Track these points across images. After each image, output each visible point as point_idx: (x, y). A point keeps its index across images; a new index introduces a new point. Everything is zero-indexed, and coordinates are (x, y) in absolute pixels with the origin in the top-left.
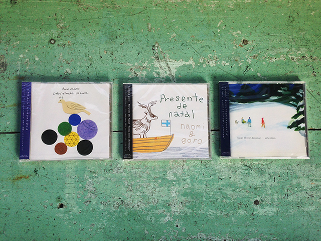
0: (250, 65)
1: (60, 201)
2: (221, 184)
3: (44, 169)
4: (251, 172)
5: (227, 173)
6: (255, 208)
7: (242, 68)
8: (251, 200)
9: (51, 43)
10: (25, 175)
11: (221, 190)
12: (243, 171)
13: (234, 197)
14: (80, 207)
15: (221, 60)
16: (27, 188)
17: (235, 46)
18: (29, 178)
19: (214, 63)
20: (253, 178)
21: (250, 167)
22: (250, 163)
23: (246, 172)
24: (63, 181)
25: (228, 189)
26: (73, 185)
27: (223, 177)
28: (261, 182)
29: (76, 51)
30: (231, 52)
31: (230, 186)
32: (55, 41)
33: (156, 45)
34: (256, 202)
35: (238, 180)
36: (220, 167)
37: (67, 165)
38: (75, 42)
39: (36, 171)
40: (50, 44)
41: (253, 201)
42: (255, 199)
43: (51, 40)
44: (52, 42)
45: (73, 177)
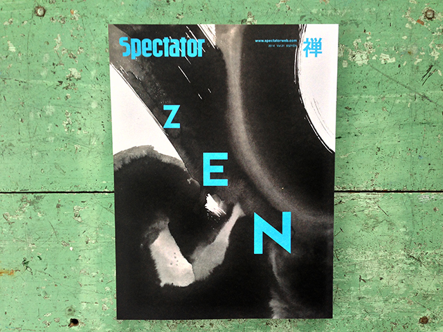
0: (437, 63)
1: (72, 315)
2: (363, 289)
3: (41, 259)
4: (420, 268)
5: (376, 270)
6: (421, 329)
7: (421, 69)
8: (415, 316)
9: (38, 15)
10: (7, 268)
11: (363, 300)
12: (405, 266)
13: (386, 311)
14: (108, 326)
15: (378, 52)
16: (12, 292)
17: (410, 23)
18: (16, 274)
19: (365, 57)
20: (423, 279)
21: (419, 260)
22: (419, 253)
23: (411, 268)
24: (75, 280)
25: (377, 298)
26: (95, 288)
27: (368, 278)
28: (437, 285)
29: (88, 31)
30: (401, 34)
31: (380, 292)
32: (45, 11)
33: (249, 19)
34: (424, 321)
35: (395, 282)
36: (363, 259)
37: (81, 253)
38: (85, 11)
39: (25, 263)
40: (35, 17)
41: (419, 319)
42: (423, 315)
43: (38, 7)
44: (40, 12)
45: (94, 274)
